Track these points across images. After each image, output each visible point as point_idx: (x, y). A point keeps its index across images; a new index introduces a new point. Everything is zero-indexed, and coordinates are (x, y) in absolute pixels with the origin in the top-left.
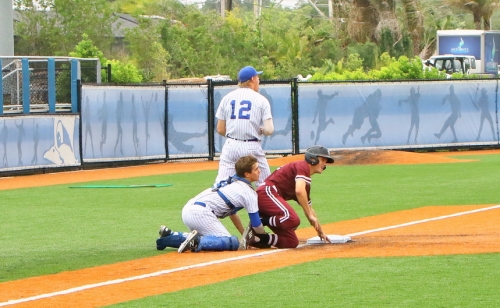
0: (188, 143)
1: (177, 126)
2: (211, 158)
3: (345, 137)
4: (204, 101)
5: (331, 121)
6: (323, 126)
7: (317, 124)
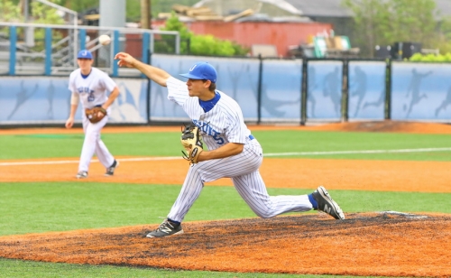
0: (281, 109)
1: (271, 94)
2: (302, 124)
3: (438, 111)
4: (298, 73)
5: (425, 96)
6: (416, 99)
7: (410, 98)
